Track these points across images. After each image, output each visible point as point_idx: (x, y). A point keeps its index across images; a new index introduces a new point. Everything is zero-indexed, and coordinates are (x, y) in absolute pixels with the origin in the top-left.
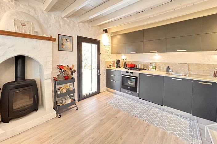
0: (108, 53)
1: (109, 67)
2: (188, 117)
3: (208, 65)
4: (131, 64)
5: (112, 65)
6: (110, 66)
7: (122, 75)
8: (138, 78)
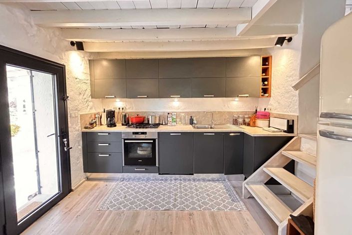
0: (85, 97)
1: (90, 128)
2: (220, 178)
3: (229, 113)
4: (138, 117)
5: (96, 122)
6: (91, 124)
7: (125, 140)
8: (157, 140)
